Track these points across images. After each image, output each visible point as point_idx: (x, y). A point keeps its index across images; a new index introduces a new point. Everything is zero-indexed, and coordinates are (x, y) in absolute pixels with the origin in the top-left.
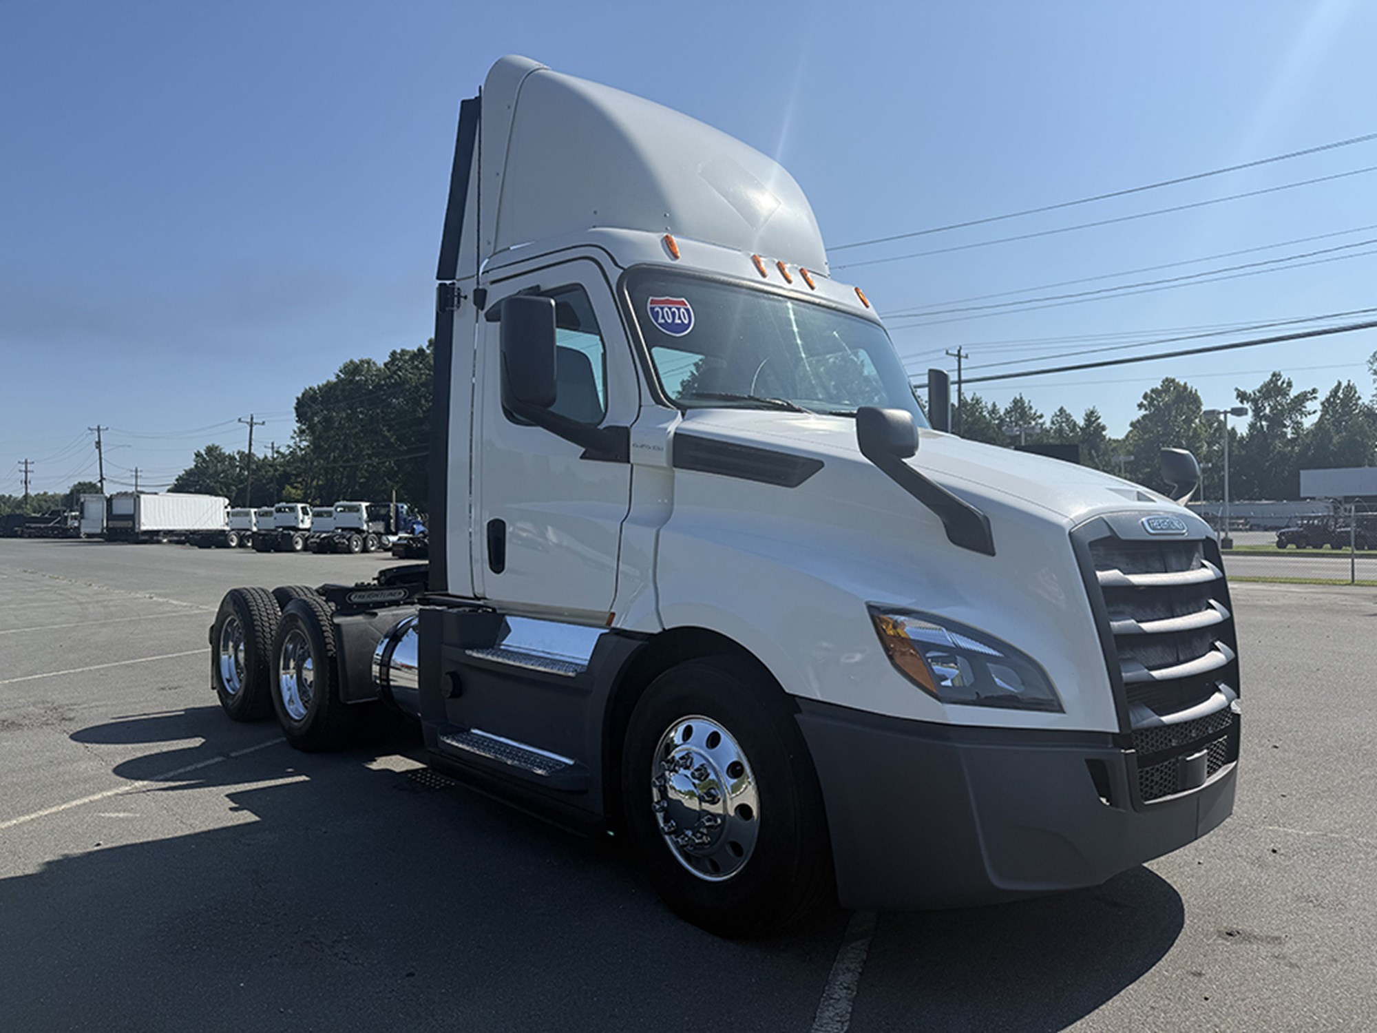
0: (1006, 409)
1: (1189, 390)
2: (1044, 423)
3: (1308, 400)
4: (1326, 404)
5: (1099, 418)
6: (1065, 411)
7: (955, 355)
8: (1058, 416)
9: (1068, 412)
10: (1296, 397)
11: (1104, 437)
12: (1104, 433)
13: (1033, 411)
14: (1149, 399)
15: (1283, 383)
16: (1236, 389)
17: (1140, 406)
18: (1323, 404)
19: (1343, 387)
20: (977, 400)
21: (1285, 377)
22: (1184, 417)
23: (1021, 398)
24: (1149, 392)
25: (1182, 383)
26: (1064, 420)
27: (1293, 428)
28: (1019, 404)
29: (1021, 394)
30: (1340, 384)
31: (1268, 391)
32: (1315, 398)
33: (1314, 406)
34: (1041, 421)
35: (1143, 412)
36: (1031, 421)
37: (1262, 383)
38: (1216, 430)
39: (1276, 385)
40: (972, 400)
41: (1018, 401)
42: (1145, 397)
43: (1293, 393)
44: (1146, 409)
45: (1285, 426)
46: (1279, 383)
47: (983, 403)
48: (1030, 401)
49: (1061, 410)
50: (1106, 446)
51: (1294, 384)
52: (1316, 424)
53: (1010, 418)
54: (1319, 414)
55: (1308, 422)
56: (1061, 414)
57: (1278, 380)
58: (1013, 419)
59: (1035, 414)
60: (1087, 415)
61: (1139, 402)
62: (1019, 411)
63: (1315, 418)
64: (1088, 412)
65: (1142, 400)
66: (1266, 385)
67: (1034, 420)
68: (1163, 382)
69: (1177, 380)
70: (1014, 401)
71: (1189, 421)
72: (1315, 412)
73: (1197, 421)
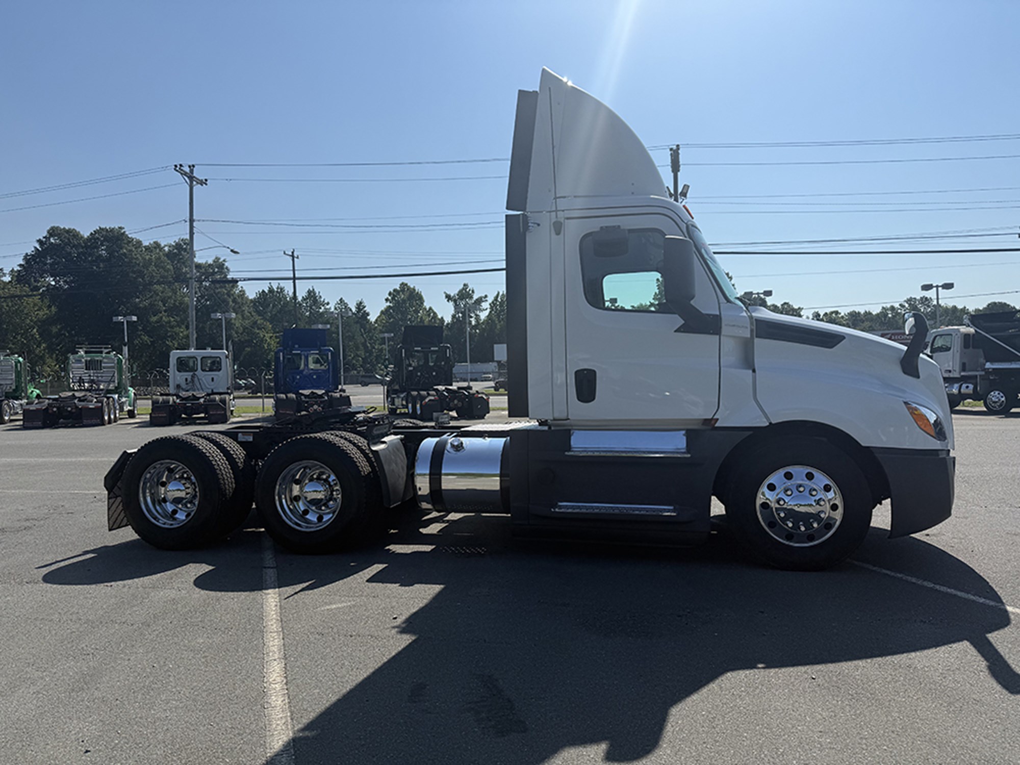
0: (303, 297)
1: (417, 291)
2: (330, 308)
3: (483, 301)
4: (492, 305)
5: (365, 307)
6: (344, 301)
7: (290, 256)
8: (339, 304)
9: (346, 301)
10: (477, 300)
11: (369, 320)
12: (368, 317)
13: (322, 300)
14: (392, 296)
15: (470, 290)
16: (445, 293)
17: (387, 300)
18: (490, 304)
19: (501, 294)
20: (281, 289)
21: (470, 287)
22: (414, 308)
23: (313, 290)
24: (392, 291)
25: (412, 287)
26: (343, 307)
27: (475, 318)
28: (312, 294)
29: (313, 287)
30: (498, 293)
31: (462, 294)
32: (486, 301)
33: (486, 305)
34: (328, 307)
35: (388, 304)
36: (321, 306)
37: (458, 290)
38: (432, 318)
39: (466, 291)
40: (278, 288)
41: (311, 292)
42: (390, 294)
43: (475, 297)
44: (390, 302)
45: (471, 317)
46: (468, 290)
47: (286, 291)
48: (319, 292)
49: (341, 299)
50: (370, 327)
51: (475, 291)
52: (488, 316)
53: (306, 304)
54: (488, 310)
55: (483, 315)
56: (341, 302)
57: (467, 288)
58: (308, 305)
59: (324, 301)
60: (357, 304)
61: (386, 297)
62: (312, 299)
63: (487, 313)
64: (358, 302)
65: (388, 296)
66: (460, 291)
67: (323, 306)
68: (401, 285)
69: (409, 284)
70: (308, 292)
71: (417, 312)
72: (486, 309)
73: (421, 311)
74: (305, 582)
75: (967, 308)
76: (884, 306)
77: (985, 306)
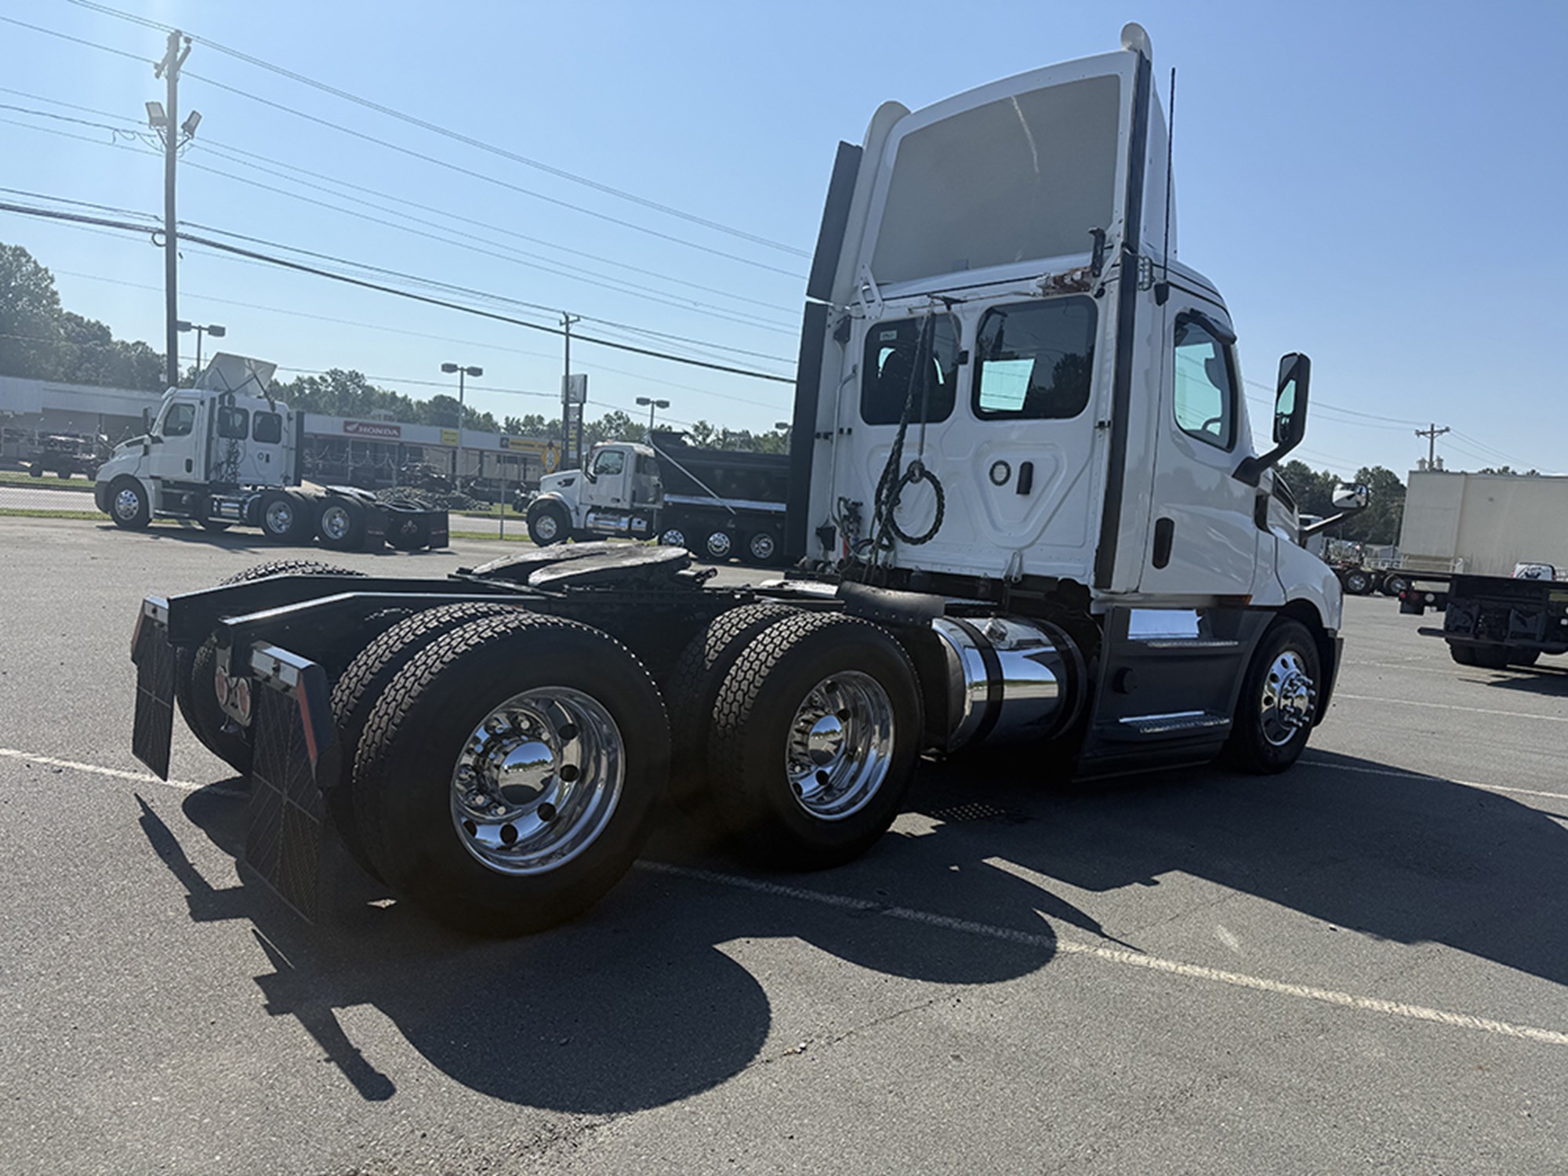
74: (1042, 918)
75: (409, 397)
76: (300, 375)
77: (431, 399)
